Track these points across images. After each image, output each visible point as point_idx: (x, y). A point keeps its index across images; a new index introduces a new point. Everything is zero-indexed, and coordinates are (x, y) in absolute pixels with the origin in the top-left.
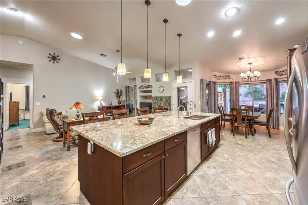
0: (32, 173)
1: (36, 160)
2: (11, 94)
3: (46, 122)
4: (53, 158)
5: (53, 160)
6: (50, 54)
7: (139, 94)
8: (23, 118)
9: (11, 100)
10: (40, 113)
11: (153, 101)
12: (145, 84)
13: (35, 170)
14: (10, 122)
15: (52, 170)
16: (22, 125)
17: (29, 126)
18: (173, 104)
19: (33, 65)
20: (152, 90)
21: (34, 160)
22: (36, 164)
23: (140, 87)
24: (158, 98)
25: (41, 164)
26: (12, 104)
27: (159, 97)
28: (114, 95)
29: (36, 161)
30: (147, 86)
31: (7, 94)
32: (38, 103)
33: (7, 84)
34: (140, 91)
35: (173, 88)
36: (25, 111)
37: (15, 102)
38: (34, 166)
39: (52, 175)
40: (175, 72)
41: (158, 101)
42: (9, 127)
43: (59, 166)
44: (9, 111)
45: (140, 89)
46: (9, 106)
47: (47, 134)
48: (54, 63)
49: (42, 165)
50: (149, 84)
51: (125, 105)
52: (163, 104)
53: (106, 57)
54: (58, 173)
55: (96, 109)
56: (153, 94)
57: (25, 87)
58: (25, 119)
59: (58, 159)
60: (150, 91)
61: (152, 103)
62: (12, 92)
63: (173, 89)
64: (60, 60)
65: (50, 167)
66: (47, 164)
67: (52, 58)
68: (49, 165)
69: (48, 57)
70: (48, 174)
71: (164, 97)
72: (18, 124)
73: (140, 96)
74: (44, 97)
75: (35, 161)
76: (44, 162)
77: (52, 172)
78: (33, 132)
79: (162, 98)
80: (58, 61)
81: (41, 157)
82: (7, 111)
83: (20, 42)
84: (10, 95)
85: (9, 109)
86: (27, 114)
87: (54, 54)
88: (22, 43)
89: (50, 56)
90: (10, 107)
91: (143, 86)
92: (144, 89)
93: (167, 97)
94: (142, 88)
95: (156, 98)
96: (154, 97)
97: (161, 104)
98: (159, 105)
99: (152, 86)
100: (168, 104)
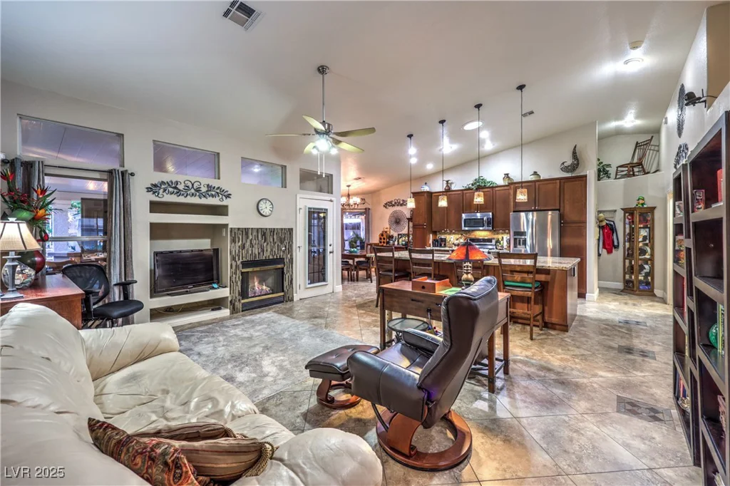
0: (609, 375)
1: (589, 395)
4: (554, 377)
5: (558, 373)
11: (234, 240)
12: (190, 179)
13: (601, 377)
15: (577, 360)
18: (298, 245)
20: (226, 207)
21: (592, 399)
22: (595, 385)
23: (158, 185)
24: (255, 233)
25: (585, 381)
27: (258, 229)
29: (590, 393)
30: (203, 189)
35: (298, 209)
38: (601, 384)
39: (583, 355)
40: (299, 171)
41: (254, 242)
43: (562, 360)
45: (156, 194)
49: (584, 377)
50: (214, 182)
52: (272, 250)
54: (572, 353)
56: (232, 221)
59: (549, 370)
60: (221, 210)
63: (298, 213)
65: (573, 366)
66: (575, 373)
68: (572, 369)
70: (586, 360)
71: (272, 231)
75: (593, 395)
76: (577, 380)
77: (577, 358)
79: (268, 233)
81: (575, 397)
91: (181, 187)
92: (189, 196)
93: (282, 229)
94: (175, 191)
95: (246, 231)
96: (239, 229)
97: (265, 249)
98: (259, 253)
99: (227, 191)
100: (285, 247)
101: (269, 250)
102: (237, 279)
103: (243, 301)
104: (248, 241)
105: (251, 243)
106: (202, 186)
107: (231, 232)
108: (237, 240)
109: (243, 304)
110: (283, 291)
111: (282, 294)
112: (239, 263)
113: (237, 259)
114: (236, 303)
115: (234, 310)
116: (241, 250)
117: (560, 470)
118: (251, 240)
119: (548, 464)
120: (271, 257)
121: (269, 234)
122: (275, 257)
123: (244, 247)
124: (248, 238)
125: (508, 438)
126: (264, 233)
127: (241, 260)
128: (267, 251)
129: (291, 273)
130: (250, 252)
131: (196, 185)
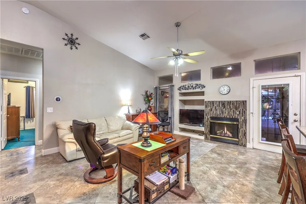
2: (9, 96)
3: (66, 142)
6: (66, 35)
7: (177, 98)
8: (23, 128)
9: (9, 104)
10: (53, 125)
11: (206, 107)
12: (190, 83)
14: (7, 137)
16: (23, 139)
17: (34, 141)
18: (251, 111)
19: (43, 49)
20: (204, 92)
23: (181, 87)
24: (217, 104)
26: (10, 110)
27: (219, 102)
28: (141, 99)
30: (194, 86)
31: (4, 95)
32: (49, 110)
33: (4, 79)
34: (179, 93)
35: (251, 87)
36: (25, 119)
37: (14, 107)
40: (254, 62)
41: (217, 108)
42: (6, 143)
44: (6, 120)
45: (180, 90)
46: (6, 113)
47: (67, 161)
48: (71, 49)
50: (198, 82)
51: (157, 113)
52: (229, 113)
53: (148, 39)
55: (124, 118)
56: (206, 98)
57: (25, 88)
58: (26, 129)
60: (202, 93)
61: (204, 110)
62: (10, 93)
63: (251, 90)
64: (79, 44)
67: (68, 40)
69: (64, 39)
71: (229, 103)
72: (19, 139)
73: (180, 100)
74: (58, 99)
78: (43, 155)
80: (77, 46)
82: (4, 121)
83: (25, 10)
84: (8, 98)
85: (6, 117)
86: (27, 123)
87: (72, 35)
88: (27, 12)
89: (66, 38)
90: (7, 115)
91: (187, 87)
92: (189, 90)
93: (237, 101)
94: (185, 88)
95: (213, 102)
96: (209, 101)
97: (224, 112)
98: (220, 114)
99: (204, 85)
100: (240, 112)
101: (227, 113)
102: (208, 124)
103: (211, 136)
104: (214, 107)
105: (215, 108)
106: (194, 85)
107: (205, 103)
108: (208, 106)
109: (211, 137)
110: (238, 138)
111: (238, 140)
112: (209, 117)
113: (208, 115)
114: (208, 135)
115: (206, 138)
116: (210, 111)
117: (61, 202)
118: (215, 107)
119: (65, 200)
120: (228, 117)
121: (227, 104)
122: (231, 117)
123: (211, 110)
124: (214, 105)
125: (85, 195)
126: (223, 103)
127: (210, 116)
128: (225, 113)
129: (244, 129)
130: (215, 113)
131: (191, 85)
